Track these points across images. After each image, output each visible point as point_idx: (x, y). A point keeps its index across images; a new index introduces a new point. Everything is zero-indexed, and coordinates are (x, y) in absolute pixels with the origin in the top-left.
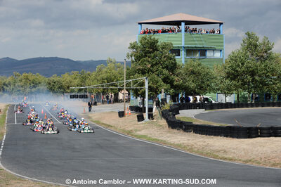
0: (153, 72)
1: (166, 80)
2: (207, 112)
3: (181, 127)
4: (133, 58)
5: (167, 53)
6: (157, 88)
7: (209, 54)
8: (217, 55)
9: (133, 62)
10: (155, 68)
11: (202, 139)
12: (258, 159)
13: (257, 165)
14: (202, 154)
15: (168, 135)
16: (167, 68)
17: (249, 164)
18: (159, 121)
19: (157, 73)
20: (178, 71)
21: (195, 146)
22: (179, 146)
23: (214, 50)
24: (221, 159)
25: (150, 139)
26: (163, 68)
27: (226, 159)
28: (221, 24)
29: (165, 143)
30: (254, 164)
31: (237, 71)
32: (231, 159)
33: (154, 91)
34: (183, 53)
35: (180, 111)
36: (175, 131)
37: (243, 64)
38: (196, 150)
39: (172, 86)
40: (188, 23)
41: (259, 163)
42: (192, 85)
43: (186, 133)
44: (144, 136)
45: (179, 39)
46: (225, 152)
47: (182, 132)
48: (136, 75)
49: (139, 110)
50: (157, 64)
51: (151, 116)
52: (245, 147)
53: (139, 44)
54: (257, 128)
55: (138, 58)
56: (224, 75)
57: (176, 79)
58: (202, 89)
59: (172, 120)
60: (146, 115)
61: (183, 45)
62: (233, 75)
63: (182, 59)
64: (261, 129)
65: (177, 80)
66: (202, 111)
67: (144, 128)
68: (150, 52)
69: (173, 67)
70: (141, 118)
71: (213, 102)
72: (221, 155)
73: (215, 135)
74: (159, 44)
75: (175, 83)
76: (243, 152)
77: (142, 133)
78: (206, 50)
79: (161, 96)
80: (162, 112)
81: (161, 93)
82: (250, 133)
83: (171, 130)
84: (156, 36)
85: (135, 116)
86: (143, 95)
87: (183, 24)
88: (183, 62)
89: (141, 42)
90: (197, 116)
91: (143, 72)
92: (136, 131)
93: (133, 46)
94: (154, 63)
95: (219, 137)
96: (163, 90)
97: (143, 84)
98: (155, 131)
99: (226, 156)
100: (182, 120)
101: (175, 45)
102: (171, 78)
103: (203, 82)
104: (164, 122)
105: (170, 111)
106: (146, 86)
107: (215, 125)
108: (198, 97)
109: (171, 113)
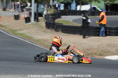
15: (42, 33)
70: (28, 20)
90: (74, 21)
92: (20, 30)
109: (51, 16)
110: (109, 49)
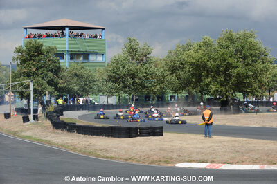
0: (38, 75)
1: (50, 83)
2: (90, 113)
3: (65, 128)
4: (19, 62)
5: (52, 57)
6: (42, 90)
7: (92, 58)
8: (100, 59)
9: (18, 65)
10: (40, 71)
11: (85, 139)
12: (137, 157)
13: (137, 163)
14: (84, 153)
15: (53, 135)
16: (51, 71)
17: (129, 162)
18: (44, 121)
19: (42, 76)
20: (62, 74)
21: (78, 145)
22: (63, 145)
23: (96, 54)
24: (103, 157)
25: (35, 139)
26: (48, 71)
27: (107, 157)
28: (103, 29)
29: (49, 143)
30: (134, 162)
31: (118, 74)
32: (112, 158)
33: (39, 93)
34: (67, 57)
35: (64, 113)
36: (59, 131)
37: (124, 67)
38: (79, 149)
39: (57, 89)
40: (71, 28)
41: (138, 161)
42: (76, 88)
43: (69, 133)
44: (29, 137)
45: (63, 44)
46: (106, 150)
47: (65, 132)
48: (22, 77)
49: (24, 112)
50: (41, 67)
51: (36, 118)
52: (126, 146)
53: (25, 48)
54: (137, 128)
55: (23, 62)
56: (106, 78)
57: (60, 81)
58: (85, 91)
59: (56, 121)
60: (31, 117)
61: (67, 49)
62: (114, 78)
63: (65, 63)
64: (141, 129)
65: (61, 83)
66: (85, 112)
67: (29, 129)
68: (35, 56)
69: (57, 70)
70: (26, 119)
71: (96, 103)
72: (103, 154)
73: (97, 135)
74: (44, 48)
75: (59, 85)
76: (123, 151)
77: (28, 133)
78: (89, 54)
79: (46, 98)
80: (47, 114)
81: (45, 95)
82: (130, 133)
83: (56, 131)
84: (41, 41)
85: (20, 117)
86: (28, 97)
87: (67, 29)
88: (67, 65)
89: (26, 46)
90: (80, 117)
91: (29, 75)
92: (21, 131)
93: (19, 50)
94: (39, 66)
95: (101, 137)
96: (47, 92)
97: (28, 87)
98: (40, 132)
99: (108, 155)
100: (65, 121)
101: (60, 49)
102: (55, 80)
103: (86, 85)
104: (48, 123)
105: (54, 112)
106: (32, 88)
107: (98, 125)
108: (81, 99)
109: (55, 114)
110: (170, 155)
